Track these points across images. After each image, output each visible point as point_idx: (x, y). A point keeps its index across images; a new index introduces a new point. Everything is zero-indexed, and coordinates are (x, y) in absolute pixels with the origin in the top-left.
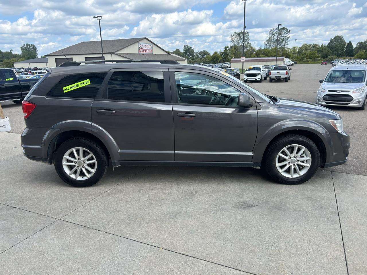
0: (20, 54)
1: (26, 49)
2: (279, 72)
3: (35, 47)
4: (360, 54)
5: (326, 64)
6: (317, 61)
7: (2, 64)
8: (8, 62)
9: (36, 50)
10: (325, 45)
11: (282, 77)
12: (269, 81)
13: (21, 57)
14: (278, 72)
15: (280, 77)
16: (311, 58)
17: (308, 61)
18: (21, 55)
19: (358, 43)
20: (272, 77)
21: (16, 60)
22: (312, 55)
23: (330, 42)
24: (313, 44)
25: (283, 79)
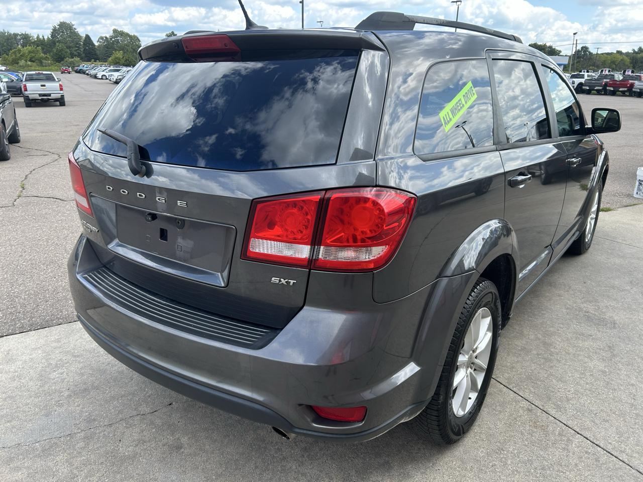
2: (44, 86)
4: (116, 58)
5: (69, 73)
6: (46, 66)
10: (43, 37)
11: (53, 96)
12: (25, 106)
14: (42, 86)
15: (49, 95)
16: (33, 59)
17: (29, 66)
19: (99, 38)
20: (31, 97)
22: (33, 55)
23: (52, 33)
24: (20, 34)
25: (56, 100)
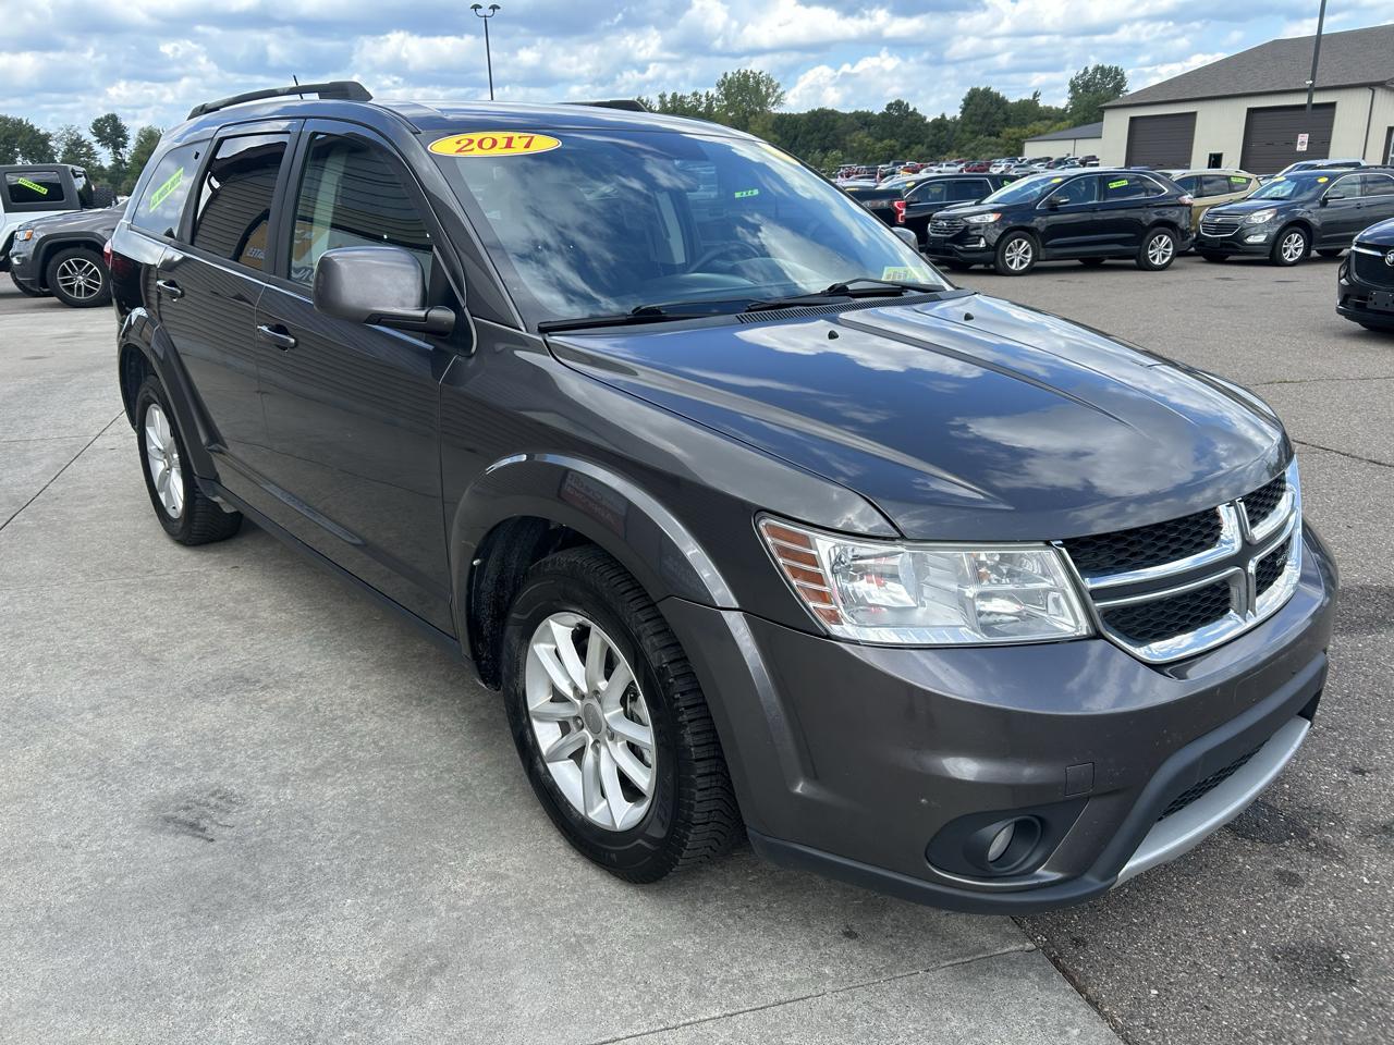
0: (1062, 107)
1: (1086, 86)
3: (1123, 79)
7: (997, 145)
8: (1014, 137)
9: (1124, 88)
13: (1062, 119)
18: (1065, 110)
21: (1042, 130)
